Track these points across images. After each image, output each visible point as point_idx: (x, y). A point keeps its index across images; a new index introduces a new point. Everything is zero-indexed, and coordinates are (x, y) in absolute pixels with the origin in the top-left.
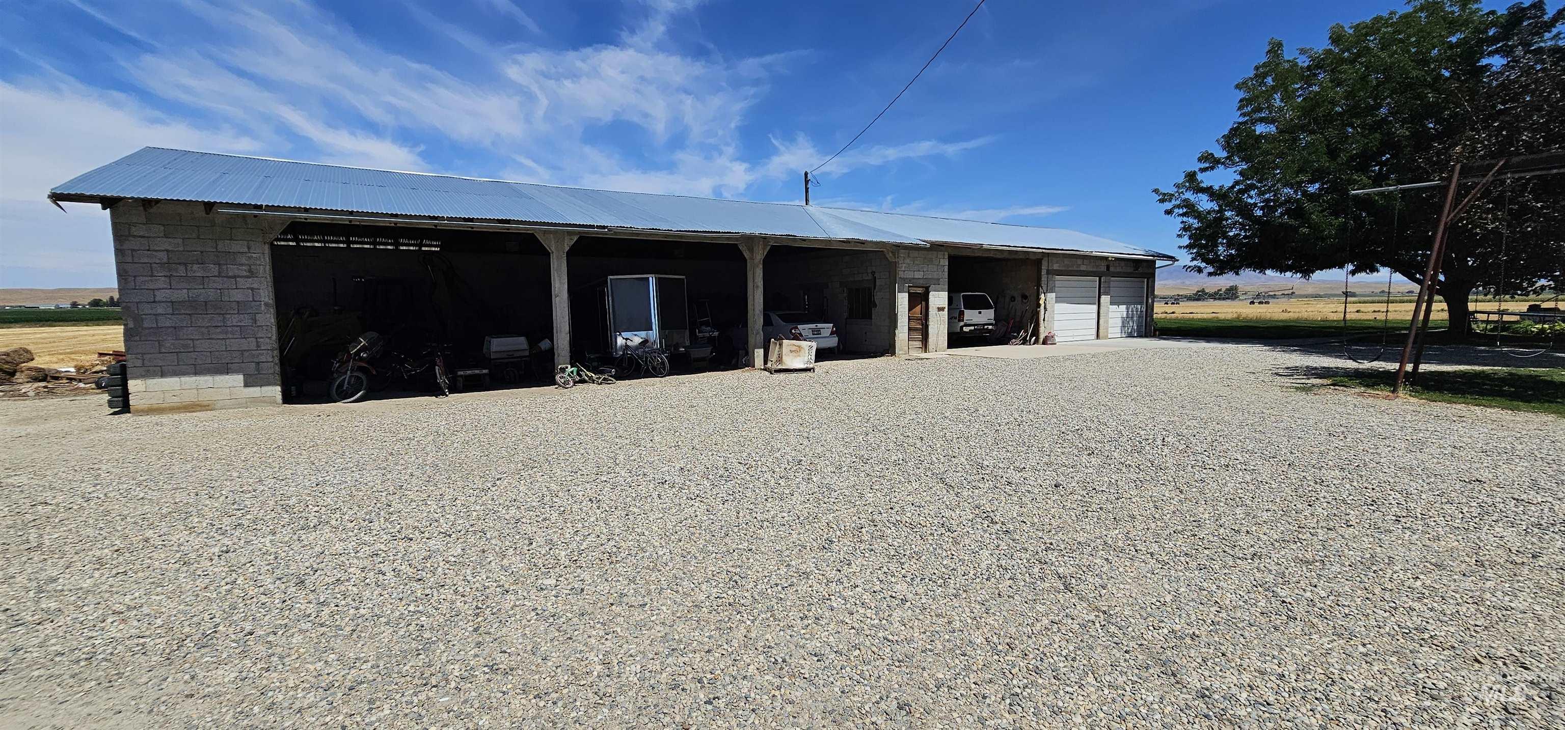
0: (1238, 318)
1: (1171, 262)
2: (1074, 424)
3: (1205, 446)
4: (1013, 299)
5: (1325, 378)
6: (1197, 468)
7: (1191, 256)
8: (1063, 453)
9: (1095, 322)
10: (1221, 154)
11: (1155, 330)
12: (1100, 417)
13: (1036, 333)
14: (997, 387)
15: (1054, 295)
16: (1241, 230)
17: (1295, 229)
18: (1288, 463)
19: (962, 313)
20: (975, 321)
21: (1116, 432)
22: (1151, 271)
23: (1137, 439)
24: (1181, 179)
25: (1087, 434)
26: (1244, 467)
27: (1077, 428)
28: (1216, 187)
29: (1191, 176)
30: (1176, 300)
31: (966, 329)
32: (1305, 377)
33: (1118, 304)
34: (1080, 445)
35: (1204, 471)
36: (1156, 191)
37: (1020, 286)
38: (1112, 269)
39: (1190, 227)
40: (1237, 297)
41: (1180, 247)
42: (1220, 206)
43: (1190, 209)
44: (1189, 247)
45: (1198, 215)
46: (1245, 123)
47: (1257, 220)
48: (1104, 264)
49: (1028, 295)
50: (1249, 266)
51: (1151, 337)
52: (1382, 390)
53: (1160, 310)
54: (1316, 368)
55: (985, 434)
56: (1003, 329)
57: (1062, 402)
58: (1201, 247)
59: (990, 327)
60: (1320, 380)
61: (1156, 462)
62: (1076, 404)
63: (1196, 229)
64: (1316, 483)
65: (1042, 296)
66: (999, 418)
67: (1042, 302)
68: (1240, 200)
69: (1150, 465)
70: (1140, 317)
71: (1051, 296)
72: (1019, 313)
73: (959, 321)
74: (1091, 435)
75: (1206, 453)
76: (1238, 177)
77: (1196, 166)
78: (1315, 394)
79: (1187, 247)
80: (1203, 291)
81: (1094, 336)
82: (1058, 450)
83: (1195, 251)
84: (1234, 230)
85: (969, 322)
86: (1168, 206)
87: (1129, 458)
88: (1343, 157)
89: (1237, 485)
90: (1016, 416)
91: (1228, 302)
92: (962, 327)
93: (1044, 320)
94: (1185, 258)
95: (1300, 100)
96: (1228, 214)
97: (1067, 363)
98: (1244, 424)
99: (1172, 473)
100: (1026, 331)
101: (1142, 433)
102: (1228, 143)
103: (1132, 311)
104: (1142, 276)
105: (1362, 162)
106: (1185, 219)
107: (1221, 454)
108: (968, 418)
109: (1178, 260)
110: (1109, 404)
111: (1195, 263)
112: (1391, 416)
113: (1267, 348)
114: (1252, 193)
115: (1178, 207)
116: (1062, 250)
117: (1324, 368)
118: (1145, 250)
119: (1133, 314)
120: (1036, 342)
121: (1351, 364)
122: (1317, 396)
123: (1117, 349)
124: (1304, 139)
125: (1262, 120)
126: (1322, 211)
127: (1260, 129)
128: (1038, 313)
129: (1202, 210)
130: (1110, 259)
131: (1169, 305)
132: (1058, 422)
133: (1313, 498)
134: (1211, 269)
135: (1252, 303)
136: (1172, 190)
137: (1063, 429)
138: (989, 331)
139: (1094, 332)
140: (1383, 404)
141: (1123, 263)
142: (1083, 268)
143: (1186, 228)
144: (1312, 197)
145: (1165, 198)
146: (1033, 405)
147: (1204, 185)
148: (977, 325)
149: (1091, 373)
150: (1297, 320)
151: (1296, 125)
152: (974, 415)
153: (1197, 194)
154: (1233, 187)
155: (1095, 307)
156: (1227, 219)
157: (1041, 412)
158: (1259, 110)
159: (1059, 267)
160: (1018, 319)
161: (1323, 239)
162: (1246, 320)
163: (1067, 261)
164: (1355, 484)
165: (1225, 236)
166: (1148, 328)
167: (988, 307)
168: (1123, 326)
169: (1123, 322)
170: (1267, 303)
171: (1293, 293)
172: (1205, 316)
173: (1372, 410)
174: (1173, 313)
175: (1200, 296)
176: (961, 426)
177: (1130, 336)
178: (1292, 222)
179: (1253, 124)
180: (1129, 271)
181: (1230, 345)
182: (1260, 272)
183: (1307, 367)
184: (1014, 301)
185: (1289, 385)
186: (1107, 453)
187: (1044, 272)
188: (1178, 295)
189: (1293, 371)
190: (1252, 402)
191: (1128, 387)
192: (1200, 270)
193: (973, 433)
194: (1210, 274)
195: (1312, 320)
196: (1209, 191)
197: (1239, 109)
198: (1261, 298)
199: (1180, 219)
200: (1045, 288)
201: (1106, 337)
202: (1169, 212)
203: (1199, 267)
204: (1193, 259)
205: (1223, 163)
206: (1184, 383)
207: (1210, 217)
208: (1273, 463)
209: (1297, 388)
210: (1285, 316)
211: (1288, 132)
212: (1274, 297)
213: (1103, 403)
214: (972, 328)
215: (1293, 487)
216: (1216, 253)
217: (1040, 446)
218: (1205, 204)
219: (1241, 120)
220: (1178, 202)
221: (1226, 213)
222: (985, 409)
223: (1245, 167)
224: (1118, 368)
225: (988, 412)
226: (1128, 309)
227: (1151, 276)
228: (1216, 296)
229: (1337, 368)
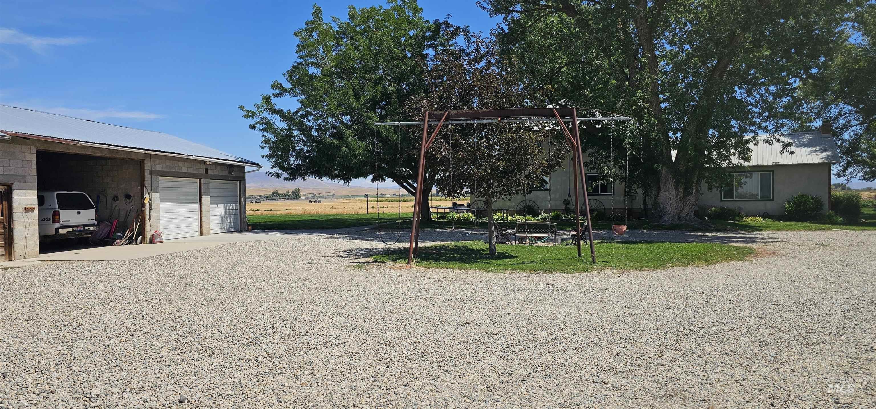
0: (305, 213)
1: (257, 168)
2: (191, 325)
3: (306, 327)
4: (116, 198)
5: (369, 257)
6: (304, 350)
7: (271, 164)
8: (183, 360)
9: (198, 220)
10: (287, 85)
11: (248, 225)
12: (215, 313)
13: (142, 232)
14: (104, 294)
15: (158, 195)
16: (304, 146)
17: (339, 148)
18: (365, 331)
19: (56, 214)
20: (73, 222)
21: (231, 327)
22: (242, 175)
23: (251, 330)
24: (260, 101)
25: (205, 333)
26: (338, 342)
27: (194, 328)
28: (285, 111)
29: (267, 99)
30: (259, 200)
31: (62, 231)
32: (357, 257)
33: (217, 203)
34: (200, 347)
35: (310, 352)
36: (242, 108)
37: (123, 186)
38: (210, 172)
39: (269, 140)
40: (300, 197)
41: (263, 156)
42: (289, 126)
43: (268, 126)
44: (269, 156)
45: (274, 131)
46: (302, 64)
47: (313, 139)
48: (203, 167)
49: (132, 195)
50: (312, 173)
51: (245, 231)
52: (401, 263)
53: (251, 208)
54: (361, 250)
55: (92, 353)
56: (107, 229)
57: (176, 303)
58: (278, 157)
59: (91, 228)
60: (367, 259)
61: (271, 351)
62: (190, 302)
63: (273, 142)
64: (386, 345)
65: (147, 196)
66: (108, 331)
67: (146, 201)
68: (302, 123)
69: (266, 356)
70: (235, 214)
71: (156, 196)
72: (123, 213)
73: (54, 222)
74: (208, 334)
75: (308, 334)
76: (300, 105)
77: (272, 92)
78: (367, 270)
79: (267, 156)
80: (277, 192)
81: (198, 233)
82: (178, 357)
83: (274, 160)
84: (300, 145)
85: (65, 224)
86: (252, 121)
87: (247, 351)
88: (362, 100)
89: (337, 360)
90: (128, 324)
91: (295, 202)
92: (57, 230)
93: (150, 219)
94: (267, 165)
95: (334, 54)
96: (295, 133)
97: (176, 261)
98: (328, 302)
99: (286, 360)
100: (132, 231)
101: (254, 323)
102: (291, 77)
103: (229, 210)
104: (234, 179)
105: (374, 104)
106: (265, 133)
107: (319, 333)
108: (69, 336)
109: (262, 167)
110: (220, 298)
111: (274, 170)
112: (411, 281)
113: (328, 236)
114: (310, 118)
115: (260, 123)
116: (164, 152)
117: (366, 249)
118: (236, 157)
119: (229, 212)
120: (143, 241)
121: (381, 245)
122: (368, 272)
123: (219, 244)
124: (340, 83)
125: (313, 64)
126: (354, 136)
127: (312, 70)
128: (143, 212)
129: (277, 127)
130: (208, 163)
131: (254, 203)
132: (175, 325)
133: (388, 360)
134: (286, 175)
135: (310, 202)
136: (254, 109)
137: (181, 332)
138: (91, 232)
139: (198, 228)
140: (405, 272)
141: (219, 167)
142: (184, 170)
143: (266, 142)
144: (347, 127)
145: (249, 115)
146: (146, 309)
147: (276, 108)
148: (75, 226)
149: (200, 269)
150: (341, 214)
151: (333, 72)
152: (77, 331)
153: (272, 114)
154: (297, 112)
155: (197, 206)
156: (294, 137)
157: (156, 316)
158: (309, 55)
159: (162, 168)
160: (122, 219)
161: (356, 157)
162: (309, 215)
163: (168, 163)
164: (408, 341)
165: (294, 150)
166: (242, 224)
167: (89, 207)
168: (222, 223)
169: (222, 219)
170: (320, 202)
171: (334, 195)
172: (282, 212)
173: (400, 278)
174: (258, 210)
175: (275, 196)
176: (60, 348)
177: (229, 231)
178: (337, 143)
179: (307, 65)
180: (224, 174)
181: (304, 235)
182: (319, 179)
183: (356, 249)
184: (117, 200)
185: (349, 264)
186: (226, 351)
187: (147, 173)
188: (260, 196)
189: (349, 253)
190: (330, 282)
191: (234, 279)
192: (278, 176)
193: (76, 354)
194: (286, 179)
195: (349, 214)
196: (279, 112)
197: (297, 52)
198: (314, 199)
199: (261, 133)
200: (149, 188)
201: (209, 233)
202: (253, 127)
203: (278, 173)
204: (273, 167)
205: (289, 92)
206: (278, 271)
207: (283, 134)
208: (356, 333)
209: (354, 267)
210: (333, 212)
211: (329, 76)
212: (323, 197)
213: (214, 298)
214: (70, 230)
215: (373, 352)
216: (288, 163)
217: (158, 355)
218: (279, 123)
219: (300, 61)
220: (259, 119)
221: (293, 131)
222: (90, 322)
223: (304, 97)
224: (223, 261)
225: (94, 325)
226: (225, 208)
227: (242, 179)
228: (286, 197)
229: (373, 249)
